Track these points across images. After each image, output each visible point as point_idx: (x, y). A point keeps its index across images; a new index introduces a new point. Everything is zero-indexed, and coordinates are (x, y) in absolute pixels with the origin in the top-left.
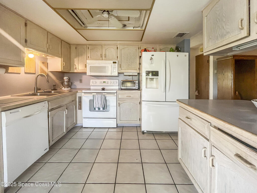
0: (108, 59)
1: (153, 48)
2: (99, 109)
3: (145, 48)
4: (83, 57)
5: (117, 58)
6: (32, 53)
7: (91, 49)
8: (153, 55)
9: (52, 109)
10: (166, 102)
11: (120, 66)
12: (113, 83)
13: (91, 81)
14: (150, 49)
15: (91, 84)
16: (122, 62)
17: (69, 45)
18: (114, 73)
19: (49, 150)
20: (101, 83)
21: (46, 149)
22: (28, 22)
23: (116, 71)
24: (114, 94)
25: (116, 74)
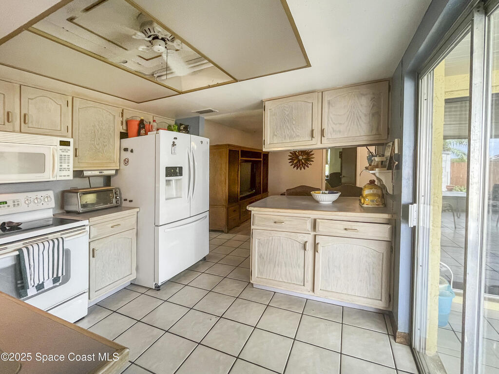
0: (35, 131)
1: (155, 121)
3: (142, 118)
8: (176, 138)
10: (190, 217)
11: (76, 153)
16: (80, 142)
18: (63, 173)
23: (68, 166)
24: (84, 229)
25: (68, 176)
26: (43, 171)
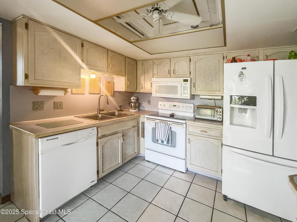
0: (178, 76)
1: (249, 55)
2: (162, 142)
3: (233, 56)
4: (150, 74)
5: (190, 74)
6: (93, 73)
7: (157, 64)
8: (245, 68)
9: (104, 136)
10: (273, 156)
11: (193, 85)
12: (185, 107)
13: (160, 103)
14: (242, 58)
15: (159, 106)
16: (196, 79)
17: (135, 62)
18: (185, 95)
19: (97, 182)
20: (170, 106)
21: (93, 181)
22: (85, 43)
23: (187, 92)
24: (183, 125)
25: (187, 97)
26: (176, 93)
